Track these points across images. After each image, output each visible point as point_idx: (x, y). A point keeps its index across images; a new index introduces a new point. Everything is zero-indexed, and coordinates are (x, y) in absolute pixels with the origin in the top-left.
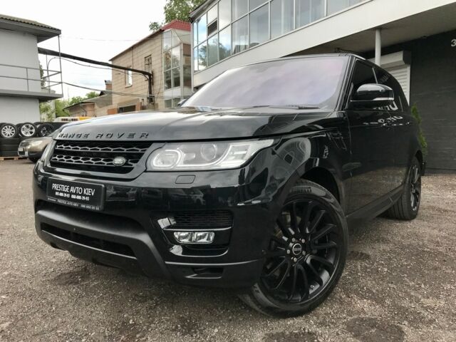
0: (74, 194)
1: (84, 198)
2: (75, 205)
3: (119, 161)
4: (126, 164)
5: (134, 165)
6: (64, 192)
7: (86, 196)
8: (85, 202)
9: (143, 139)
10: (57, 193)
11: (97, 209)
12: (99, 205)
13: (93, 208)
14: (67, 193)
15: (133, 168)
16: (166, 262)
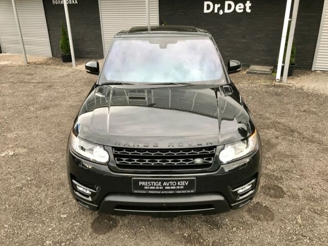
0: (167, 186)
1: (179, 187)
2: (171, 192)
3: (198, 161)
6: (155, 186)
7: (180, 186)
8: (180, 189)
10: (146, 188)
11: (192, 191)
12: (194, 189)
13: (189, 192)
14: (159, 186)
16: (232, 205)
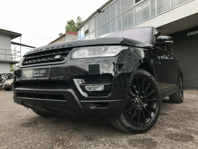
0: (35, 74)
2: (36, 79)
3: (58, 57)
4: (61, 58)
5: (65, 57)
8: (40, 77)
9: (69, 46)
11: (47, 78)
14: (31, 75)
15: (64, 59)
16: (81, 101)
